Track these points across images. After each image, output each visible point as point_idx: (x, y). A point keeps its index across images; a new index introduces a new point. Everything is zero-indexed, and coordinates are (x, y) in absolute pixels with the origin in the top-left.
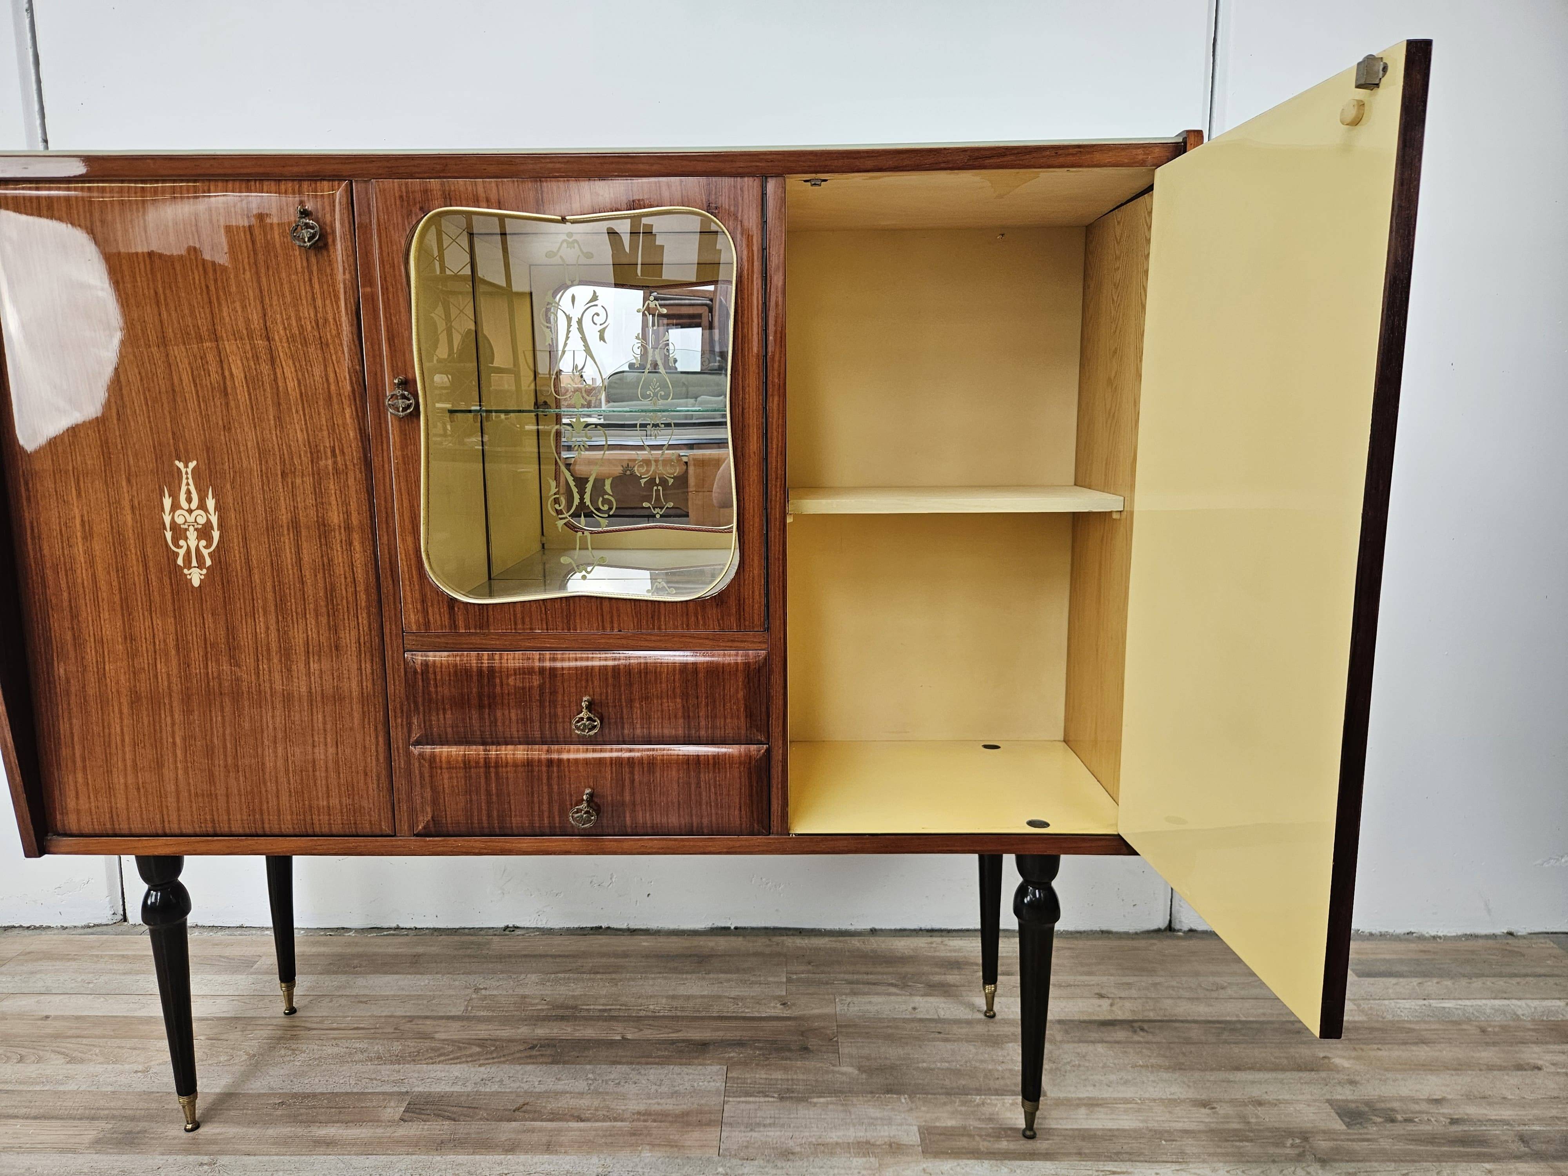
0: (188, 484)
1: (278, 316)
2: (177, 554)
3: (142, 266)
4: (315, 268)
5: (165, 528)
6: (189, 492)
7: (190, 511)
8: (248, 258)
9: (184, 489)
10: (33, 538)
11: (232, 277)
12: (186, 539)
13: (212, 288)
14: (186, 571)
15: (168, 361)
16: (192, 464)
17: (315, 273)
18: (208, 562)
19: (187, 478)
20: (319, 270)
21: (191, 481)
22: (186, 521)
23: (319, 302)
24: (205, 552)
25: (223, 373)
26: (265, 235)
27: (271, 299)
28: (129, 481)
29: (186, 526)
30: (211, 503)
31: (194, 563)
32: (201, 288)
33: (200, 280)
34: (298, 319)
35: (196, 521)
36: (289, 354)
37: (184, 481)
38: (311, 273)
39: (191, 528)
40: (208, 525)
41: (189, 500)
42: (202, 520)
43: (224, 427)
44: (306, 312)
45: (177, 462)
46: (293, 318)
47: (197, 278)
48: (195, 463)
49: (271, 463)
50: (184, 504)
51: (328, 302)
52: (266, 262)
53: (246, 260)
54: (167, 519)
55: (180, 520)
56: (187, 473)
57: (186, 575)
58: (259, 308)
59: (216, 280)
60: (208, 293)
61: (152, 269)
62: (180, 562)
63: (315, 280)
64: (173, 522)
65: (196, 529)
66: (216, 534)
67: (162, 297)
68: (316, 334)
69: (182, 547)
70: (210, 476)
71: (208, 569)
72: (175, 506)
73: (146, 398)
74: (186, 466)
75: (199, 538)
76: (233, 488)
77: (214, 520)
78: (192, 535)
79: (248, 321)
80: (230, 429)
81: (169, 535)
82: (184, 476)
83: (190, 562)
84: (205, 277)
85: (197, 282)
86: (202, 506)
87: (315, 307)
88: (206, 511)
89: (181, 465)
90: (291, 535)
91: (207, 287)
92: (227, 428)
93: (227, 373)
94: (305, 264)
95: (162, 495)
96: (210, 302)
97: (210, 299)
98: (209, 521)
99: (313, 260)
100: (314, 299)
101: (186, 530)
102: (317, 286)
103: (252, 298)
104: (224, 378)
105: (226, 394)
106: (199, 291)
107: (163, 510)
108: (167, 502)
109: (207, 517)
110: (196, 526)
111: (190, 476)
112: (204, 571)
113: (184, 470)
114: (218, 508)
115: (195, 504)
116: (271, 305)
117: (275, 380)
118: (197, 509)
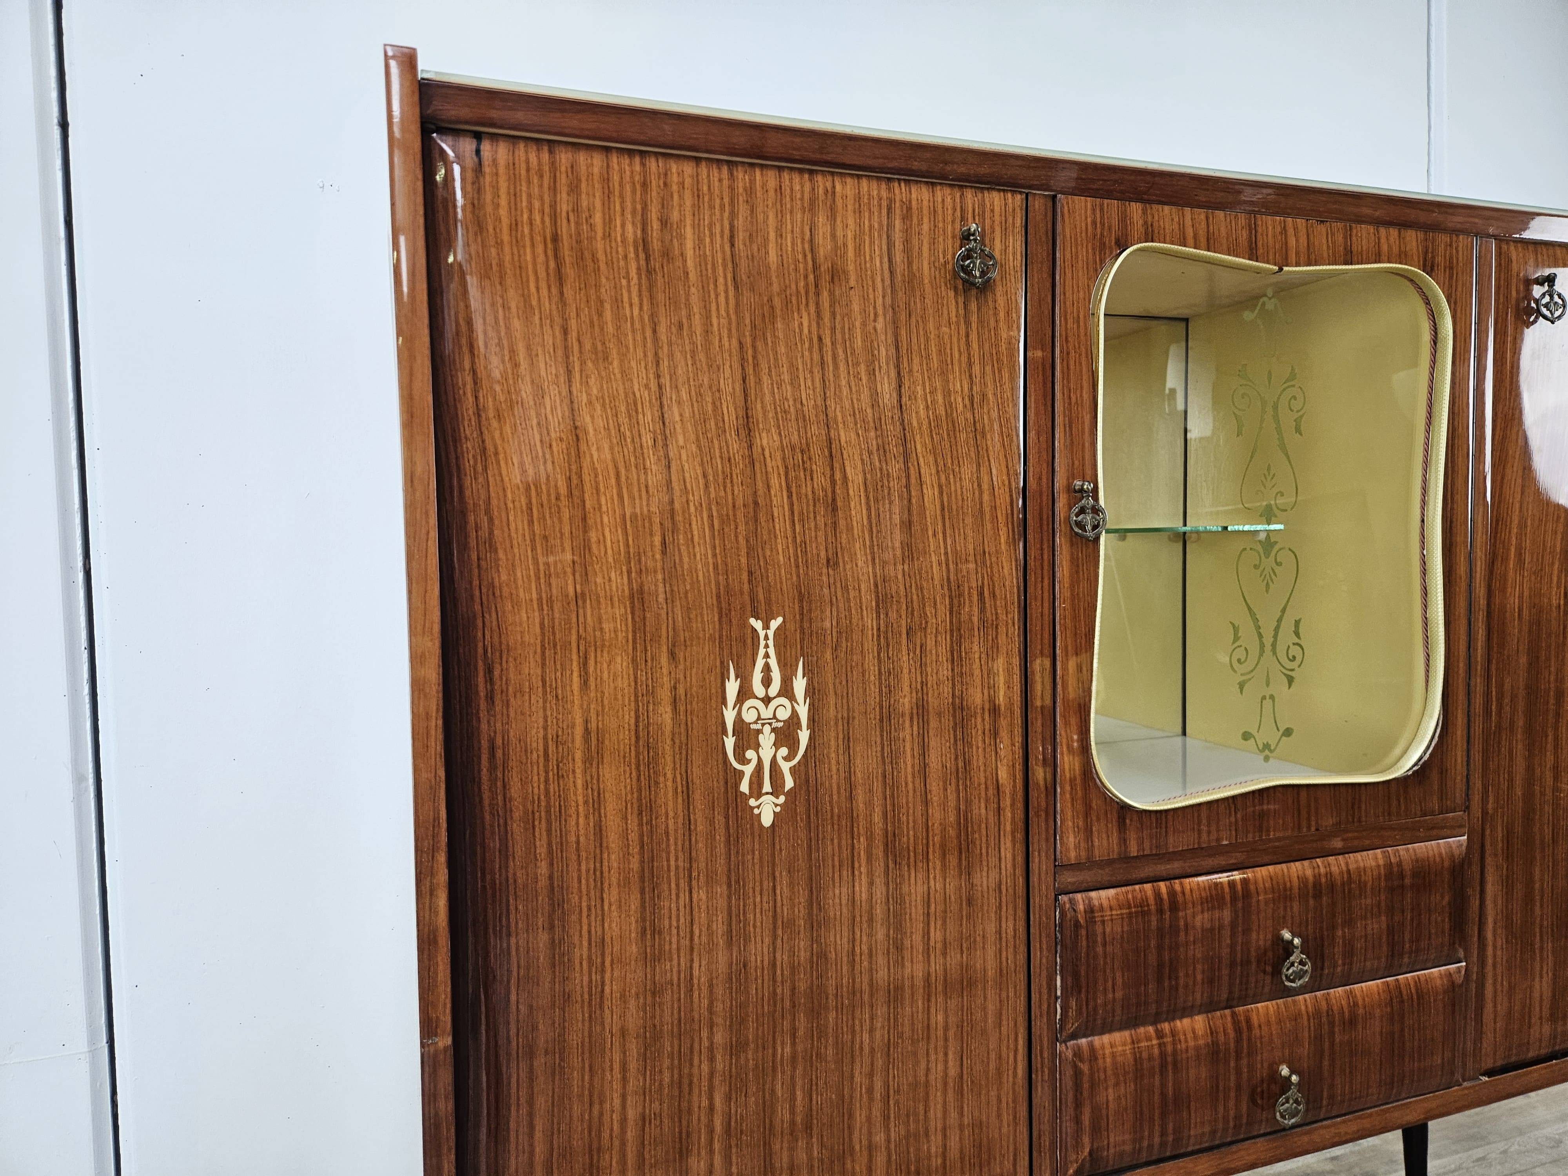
0: (767, 656)
1: (919, 388)
2: (741, 774)
3: (722, 299)
4: (974, 318)
5: (724, 732)
6: (767, 668)
7: (767, 700)
8: (884, 297)
9: (760, 663)
10: (493, 768)
11: (858, 324)
12: (757, 747)
13: (827, 341)
14: (752, 802)
15: (751, 456)
16: (775, 624)
17: (974, 326)
18: (789, 783)
19: (767, 646)
20: (980, 321)
21: (772, 651)
22: (759, 718)
23: (976, 369)
24: (785, 767)
25: (832, 475)
26: (910, 264)
27: (910, 361)
28: (672, 655)
29: (759, 726)
30: (800, 685)
31: (767, 787)
32: (811, 340)
33: (809, 326)
34: (947, 393)
35: (775, 717)
36: (930, 447)
37: (762, 652)
38: (968, 323)
39: (767, 729)
40: (794, 721)
41: (767, 682)
42: (784, 714)
43: (828, 561)
44: (958, 384)
45: (752, 621)
46: (939, 392)
47: (806, 324)
48: (780, 620)
49: (893, 615)
50: (759, 689)
51: (988, 369)
52: (907, 304)
53: (880, 301)
54: (730, 716)
55: (749, 716)
56: (766, 638)
57: (752, 808)
58: (893, 374)
59: (833, 329)
60: (821, 349)
61: (737, 305)
62: (744, 787)
63: (974, 336)
64: (739, 720)
65: (774, 730)
66: (804, 736)
67: (750, 352)
68: (969, 415)
69: (749, 761)
70: (802, 640)
71: (788, 794)
72: (744, 694)
73: (711, 517)
74: (766, 627)
75: (777, 745)
76: (835, 658)
77: (803, 712)
78: (767, 739)
79: (875, 395)
80: (836, 564)
81: (730, 742)
82: (762, 643)
83: (760, 785)
84: (818, 324)
85: (806, 331)
86: (787, 691)
87: (971, 376)
88: (792, 698)
89: (757, 625)
90: (915, 728)
91: (820, 339)
92: (832, 563)
93: (838, 476)
94: (962, 312)
95: (724, 677)
96: (823, 363)
97: (822, 358)
98: (795, 714)
99: (973, 306)
100: (970, 365)
101: (759, 732)
102: (975, 346)
103: (883, 360)
104: (833, 482)
105: (835, 510)
106: (807, 345)
107: (724, 702)
108: (732, 687)
109: (793, 707)
110: (774, 725)
111: (771, 642)
112: (782, 799)
113: (762, 634)
114: (810, 691)
115: (775, 686)
116: (911, 371)
117: (908, 486)
118: (778, 695)
